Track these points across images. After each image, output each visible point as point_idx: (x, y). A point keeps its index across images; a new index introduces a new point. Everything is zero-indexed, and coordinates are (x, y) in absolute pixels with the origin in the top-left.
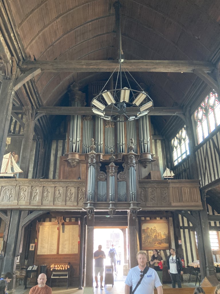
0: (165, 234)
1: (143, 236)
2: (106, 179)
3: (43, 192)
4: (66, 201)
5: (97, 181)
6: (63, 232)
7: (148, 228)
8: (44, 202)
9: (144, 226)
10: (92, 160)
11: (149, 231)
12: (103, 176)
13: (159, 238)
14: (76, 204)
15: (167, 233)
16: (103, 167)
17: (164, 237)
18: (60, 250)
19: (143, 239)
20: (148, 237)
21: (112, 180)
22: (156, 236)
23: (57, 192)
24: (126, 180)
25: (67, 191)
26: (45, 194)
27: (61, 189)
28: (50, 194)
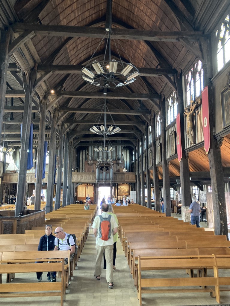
0: (127, 190)
1: (119, 191)
2: (103, 173)
3: (81, 177)
4: (89, 180)
5: (99, 173)
6: (87, 189)
7: (121, 188)
8: (82, 180)
9: (119, 187)
10: (98, 166)
11: (121, 189)
12: (101, 171)
13: (125, 191)
14: (92, 181)
15: (128, 189)
16: (101, 168)
17: (127, 191)
18: (86, 195)
19: (119, 192)
20: (121, 191)
21: (104, 173)
22: (124, 191)
23: (86, 177)
24: (109, 173)
25: (89, 176)
26: (82, 177)
27: (87, 176)
28: (83, 177)
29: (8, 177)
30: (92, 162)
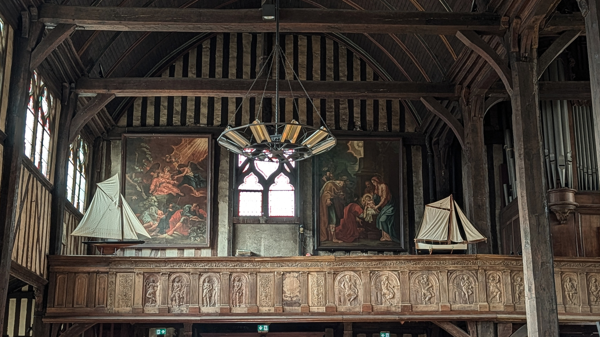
29: (82, 282)
30: (571, 197)
